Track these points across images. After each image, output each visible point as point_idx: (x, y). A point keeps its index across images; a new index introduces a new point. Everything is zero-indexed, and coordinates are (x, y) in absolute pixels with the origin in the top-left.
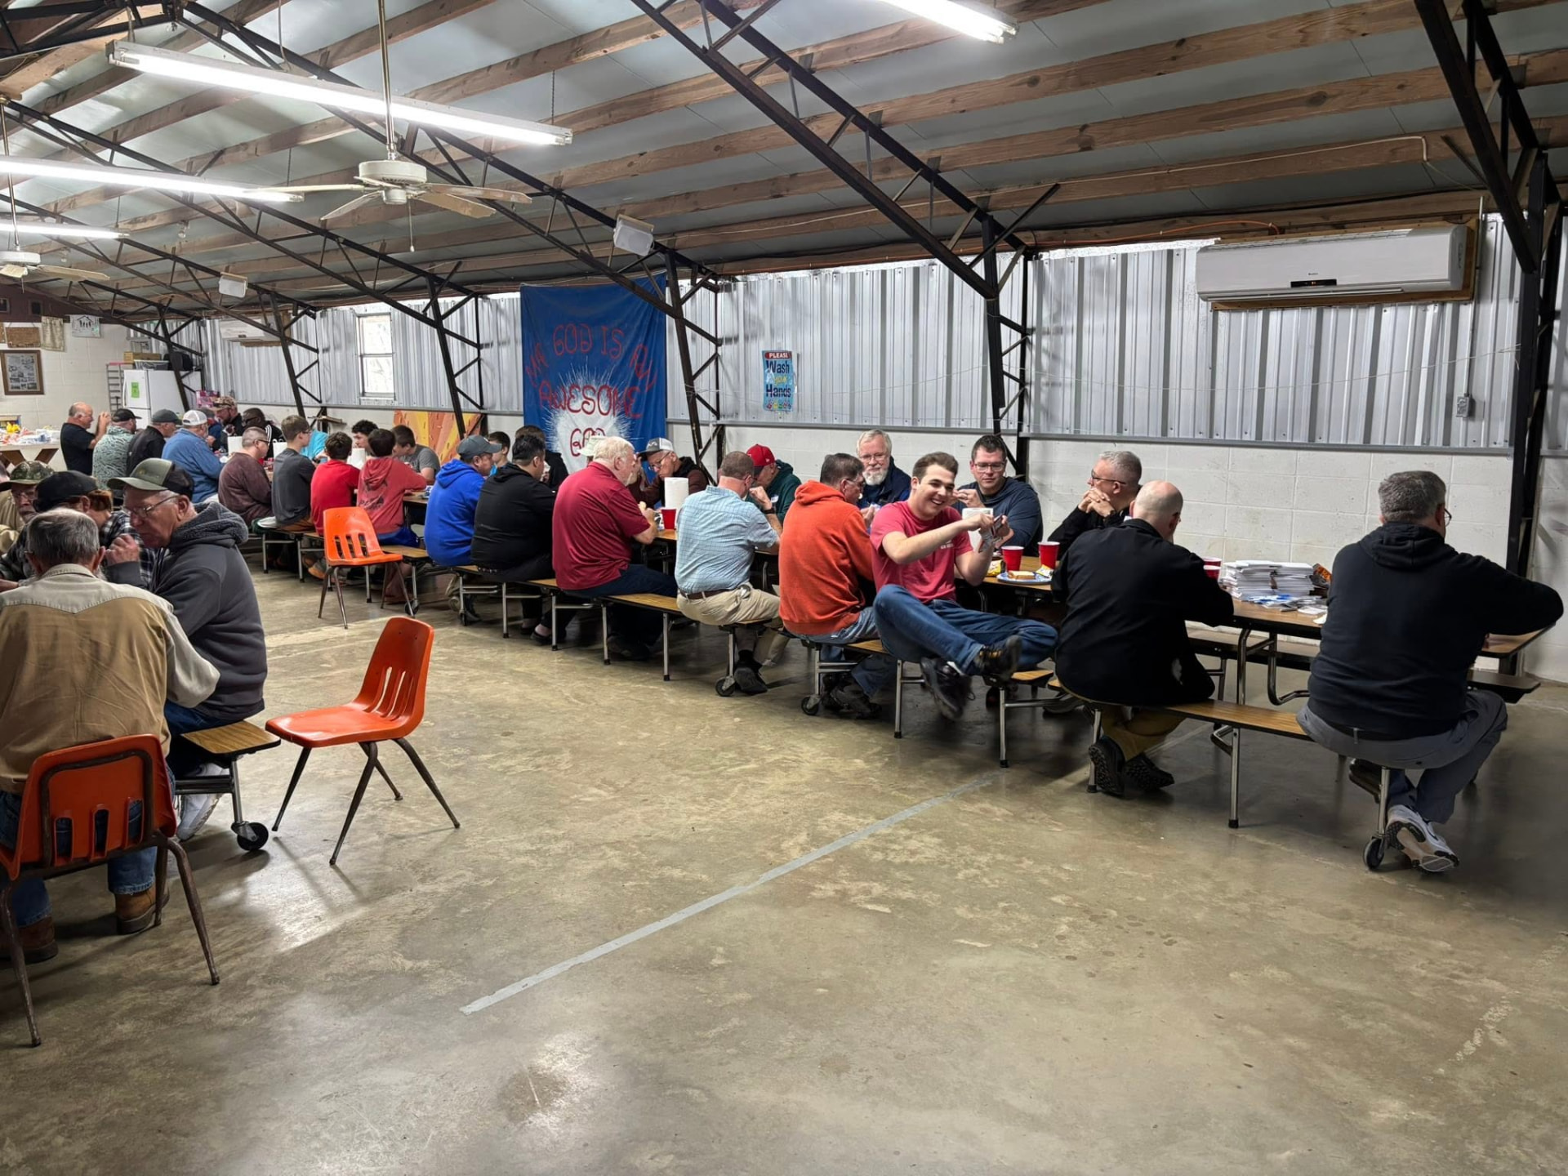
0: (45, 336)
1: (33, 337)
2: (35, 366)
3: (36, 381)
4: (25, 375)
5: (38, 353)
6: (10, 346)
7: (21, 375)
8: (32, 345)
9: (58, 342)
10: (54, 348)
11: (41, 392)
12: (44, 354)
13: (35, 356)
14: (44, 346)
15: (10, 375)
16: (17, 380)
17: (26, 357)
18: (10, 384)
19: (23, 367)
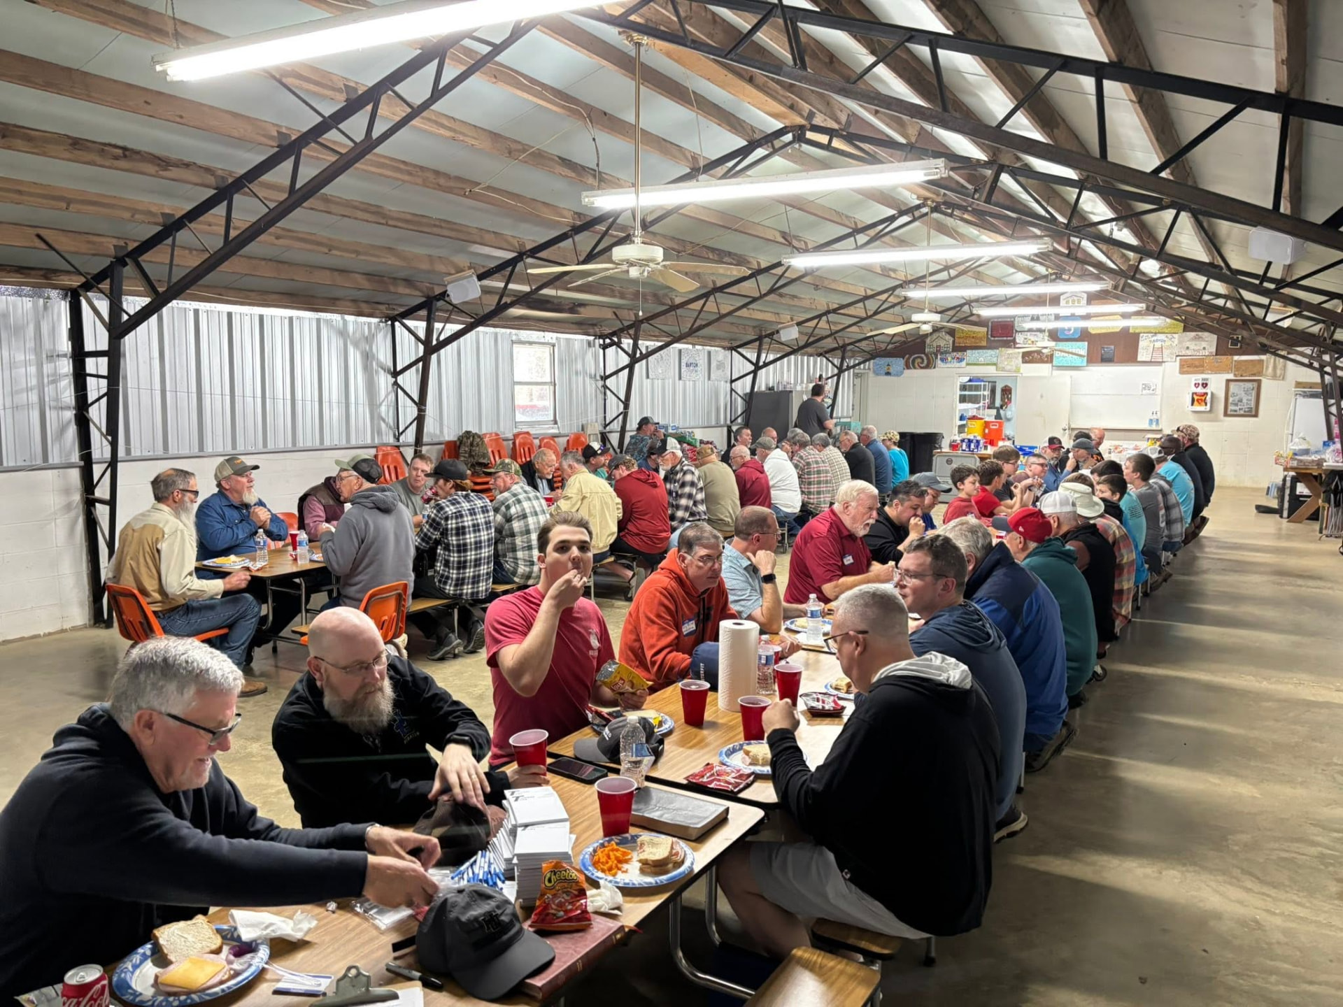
0: (1267, 367)
1: (1258, 368)
2: (1254, 393)
3: (1253, 405)
4: (1245, 401)
5: (1259, 382)
6: (1235, 375)
7: (1241, 401)
8: (1254, 375)
9: (1278, 372)
10: (1274, 377)
11: (1256, 415)
12: (1266, 383)
13: (1255, 384)
14: (1266, 376)
15: (1231, 400)
16: (1236, 405)
17: (1249, 385)
18: (1231, 407)
19: (1243, 393)
